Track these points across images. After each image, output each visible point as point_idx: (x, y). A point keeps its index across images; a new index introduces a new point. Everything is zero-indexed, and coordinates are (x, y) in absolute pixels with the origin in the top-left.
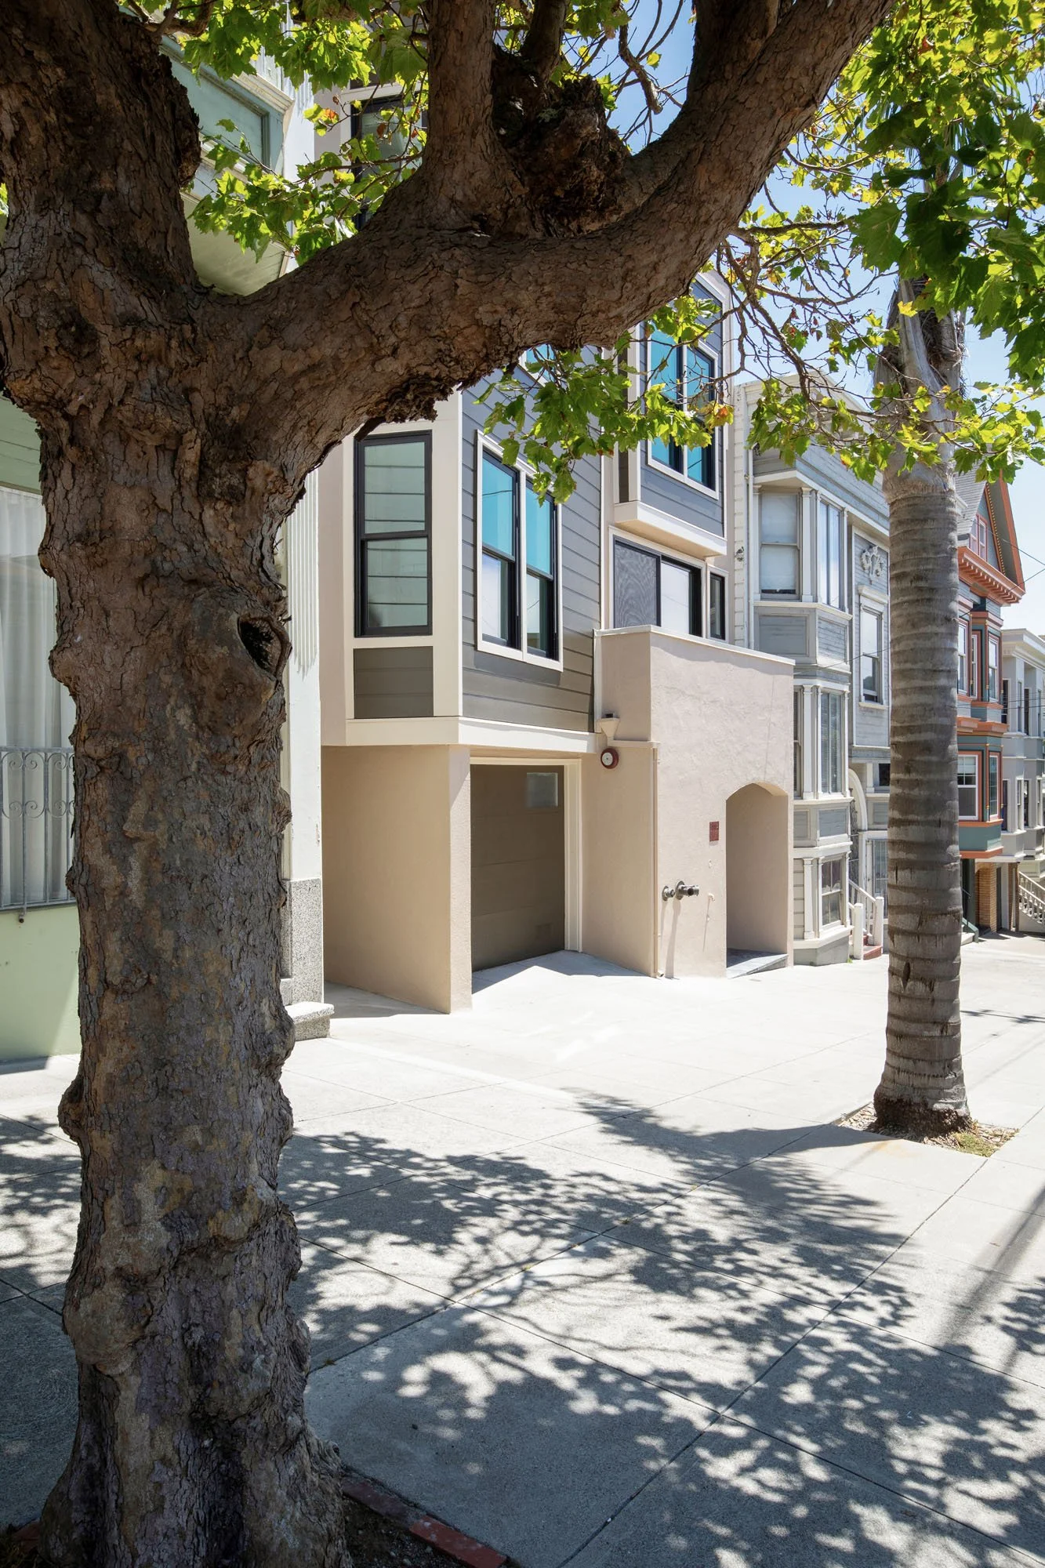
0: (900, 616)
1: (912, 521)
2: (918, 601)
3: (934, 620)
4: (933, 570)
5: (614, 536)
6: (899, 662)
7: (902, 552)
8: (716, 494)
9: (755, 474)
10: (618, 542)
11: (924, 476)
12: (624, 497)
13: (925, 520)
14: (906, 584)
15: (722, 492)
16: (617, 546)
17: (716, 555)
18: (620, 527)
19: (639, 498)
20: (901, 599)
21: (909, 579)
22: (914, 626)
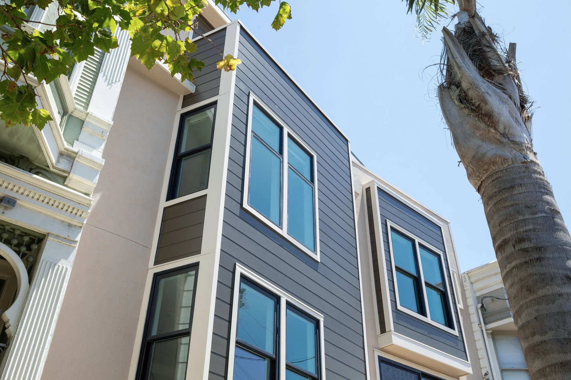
0: (512, 285)
1: (499, 191)
2: (526, 263)
3: (552, 279)
4: (534, 230)
5: (379, 357)
6: (526, 338)
7: (497, 222)
8: (456, 333)
9: (485, 323)
10: (382, 360)
11: (500, 153)
12: (383, 330)
13: (512, 187)
14: (509, 249)
15: (460, 331)
16: (381, 364)
17: (466, 374)
18: (382, 350)
19: (392, 329)
20: (509, 267)
21: (511, 244)
22: (530, 290)
